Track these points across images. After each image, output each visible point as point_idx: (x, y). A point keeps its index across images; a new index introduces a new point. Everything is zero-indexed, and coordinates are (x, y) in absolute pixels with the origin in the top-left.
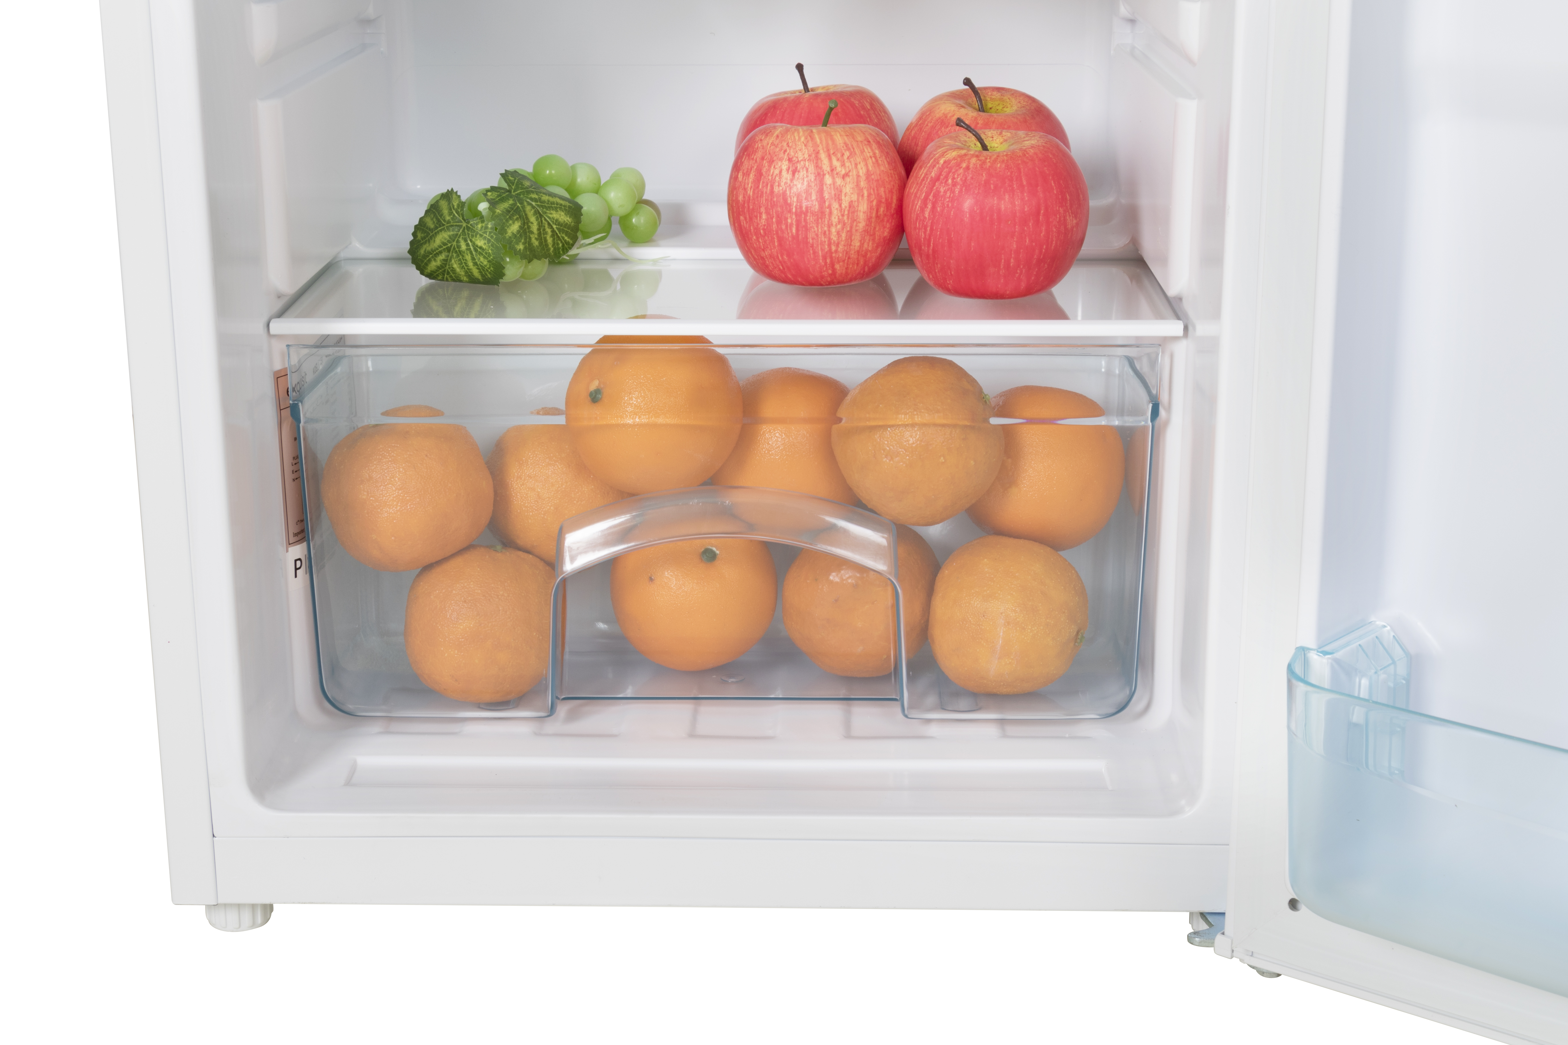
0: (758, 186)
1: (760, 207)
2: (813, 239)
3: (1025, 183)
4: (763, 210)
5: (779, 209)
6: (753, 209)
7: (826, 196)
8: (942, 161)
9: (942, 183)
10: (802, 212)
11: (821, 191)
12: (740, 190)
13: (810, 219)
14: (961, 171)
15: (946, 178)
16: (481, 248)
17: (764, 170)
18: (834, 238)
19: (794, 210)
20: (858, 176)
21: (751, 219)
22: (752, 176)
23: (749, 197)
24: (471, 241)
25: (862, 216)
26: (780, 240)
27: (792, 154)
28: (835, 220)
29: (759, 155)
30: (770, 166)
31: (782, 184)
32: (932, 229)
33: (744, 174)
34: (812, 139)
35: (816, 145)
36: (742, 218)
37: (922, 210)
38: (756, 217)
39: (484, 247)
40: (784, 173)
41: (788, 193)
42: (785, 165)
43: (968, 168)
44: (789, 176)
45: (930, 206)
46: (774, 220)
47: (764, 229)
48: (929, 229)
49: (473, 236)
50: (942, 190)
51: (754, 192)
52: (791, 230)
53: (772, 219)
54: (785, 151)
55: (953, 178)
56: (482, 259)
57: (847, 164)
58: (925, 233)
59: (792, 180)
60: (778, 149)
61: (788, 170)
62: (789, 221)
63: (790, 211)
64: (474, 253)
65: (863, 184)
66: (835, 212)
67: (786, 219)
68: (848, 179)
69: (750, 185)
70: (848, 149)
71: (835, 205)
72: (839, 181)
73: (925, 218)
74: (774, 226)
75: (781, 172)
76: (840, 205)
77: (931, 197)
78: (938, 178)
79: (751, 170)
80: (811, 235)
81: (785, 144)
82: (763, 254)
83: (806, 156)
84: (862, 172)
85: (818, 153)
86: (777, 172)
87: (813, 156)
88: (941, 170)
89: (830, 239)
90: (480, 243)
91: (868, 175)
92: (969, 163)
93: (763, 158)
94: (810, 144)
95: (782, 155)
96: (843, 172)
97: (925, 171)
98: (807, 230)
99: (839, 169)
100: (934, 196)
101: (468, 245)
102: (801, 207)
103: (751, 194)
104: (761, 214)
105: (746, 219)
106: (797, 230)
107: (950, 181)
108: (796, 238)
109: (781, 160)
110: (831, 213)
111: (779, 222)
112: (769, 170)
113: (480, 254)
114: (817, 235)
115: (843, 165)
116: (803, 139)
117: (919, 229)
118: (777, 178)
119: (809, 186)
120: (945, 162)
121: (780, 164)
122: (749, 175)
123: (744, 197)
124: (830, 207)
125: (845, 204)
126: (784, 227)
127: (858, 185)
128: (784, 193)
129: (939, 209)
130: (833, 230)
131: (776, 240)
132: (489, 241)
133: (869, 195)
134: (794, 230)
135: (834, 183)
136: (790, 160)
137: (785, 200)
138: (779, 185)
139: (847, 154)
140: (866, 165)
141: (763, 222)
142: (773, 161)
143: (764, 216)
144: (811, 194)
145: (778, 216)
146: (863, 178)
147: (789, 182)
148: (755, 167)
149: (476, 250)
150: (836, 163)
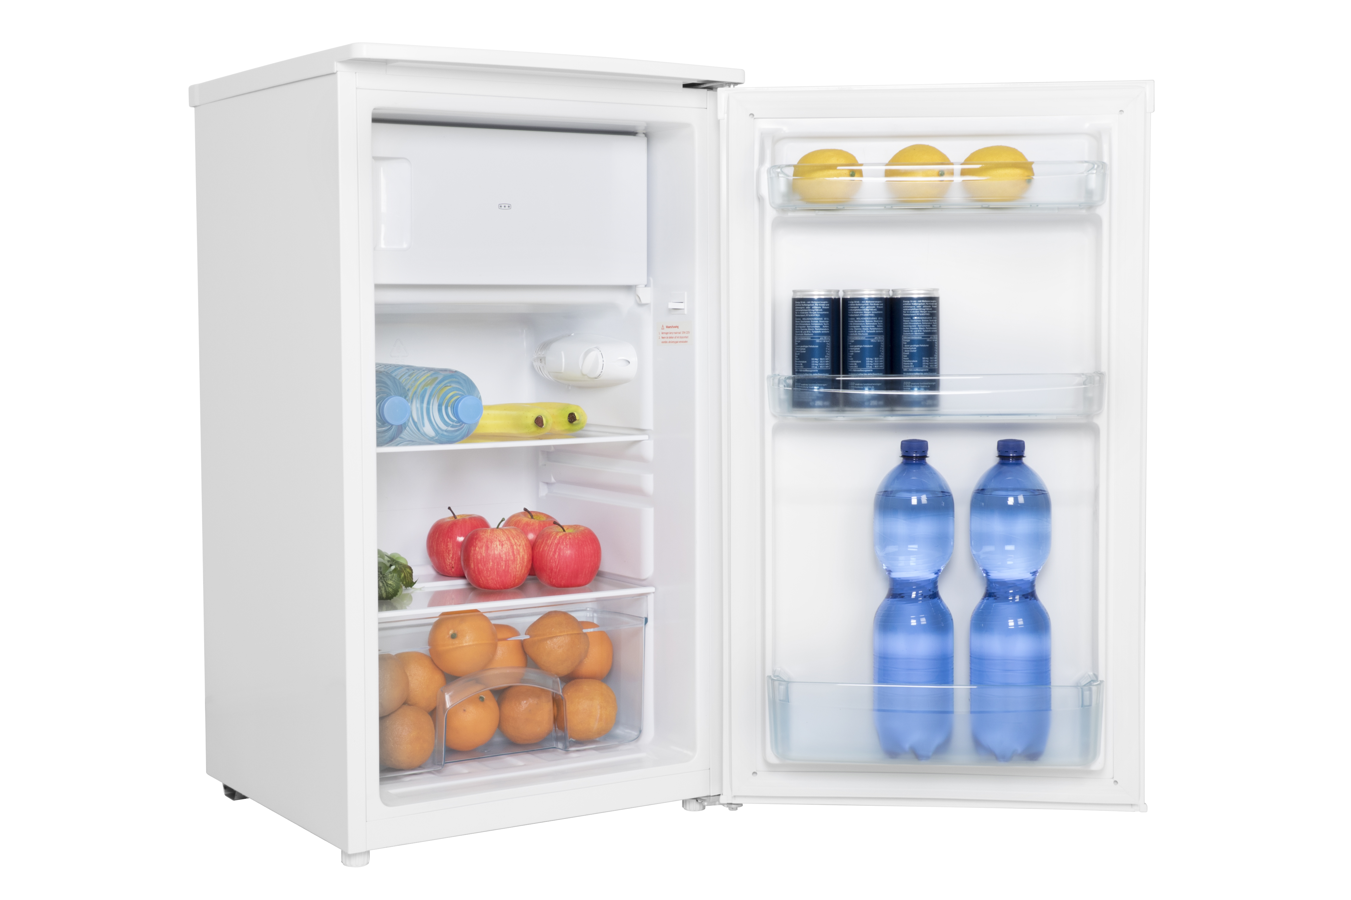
0: (488, 552)
1: (489, 560)
2: (511, 570)
3: (590, 542)
4: (491, 561)
5: (498, 560)
6: (486, 561)
7: (515, 553)
8: (558, 537)
9: (561, 545)
10: (507, 560)
11: (513, 552)
12: (478, 554)
13: (510, 562)
14: (568, 540)
15: (563, 542)
16: (390, 584)
17: (489, 546)
18: (518, 569)
19: (504, 560)
20: (523, 545)
21: (485, 565)
22: (484, 548)
23: (484, 556)
24: (385, 582)
25: (526, 560)
26: (497, 572)
27: (500, 539)
28: (518, 562)
29: (485, 540)
30: (491, 544)
31: (498, 550)
32: (559, 562)
33: (479, 548)
34: (505, 533)
35: (507, 534)
36: (480, 565)
37: (554, 555)
38: (487, 564)
39: (392, 584)
40: (498, 546)
41: (501, 553)
42: (498, 543)
43: (570, 539)
44: (501, 547)
45: (557, 553)
46: (496, 564)
47: (491, 568)
48: (557, 562)
49: (386, 580)
50: (562, 547)
51: (486, 555)
52: (503, 567)
53: (495, 564)
54: (496, 538)
55: (566, 543)
56: (390, 589)
57: (519, 541)
58: (555, 564)
59: (502, 548)
60: (493, 537)
61: (500, 545)
62: (502, 564)
63: (502, 560)
64: (386, 587)
65: (525, 548)
66: (518, 559)
67: (501, 563)
68: (521, 547)
69: (483, 552)
70: (518, 536)
71: (518, 557)
72: (518, 548)
73: (555, 558)
74: (496, 567)
75: (497, 545)
76: (520, 556)
77: (557, 550)
78: (559, 543)
79: (483, 546)
80: (510, 569)
81: (495, 535)
82: (488, 578)
83: (505, 539)
84: (524, 544)
85: (509, 537)
86: (495, 546)
87: (508, 539)
88: (559, 540)
89: (516, 570)
90: (390, 582)
91: (526, 544)
92: (569, 537)
93: (487, 541)
94: (505, 534)
95: (495, 539)
96: (519, 544)
97: (551, 541)
98: (509, 567)
99: (517, 543)
100: (559, 550)
101: (383, 584)
102: (507, 558)
103: (485, 555)
104: (490, 562)
105: (482, 565)
106: (505, 567)
107: (564, 544)
108: (504, 571)
109: (496, 541)
110: (517, 560)
111: (498, 565)
112: (491, 545)
113: (389, 587)
114: (512, 569)
115: (518, 541)
116: (501, 533)
117: (552, 563)
118: (496, 548)
119: (509, 550)
120: (559, 537)
121: (495, 543)
122: (482, 548)
123: (481, 557)
124: (517, 557)
125: (521, 556)
126: (499, 566)
127: (524, 549)
128: (500, 554)
129: (562, 554)
130: (518, 566)
131: (496, 572)
132: (394, 581)
133: (527, 552)
134: (504, 568)
135: (517, 548)
136: (499, 541)
137: (500, 556)
138: (497, 551)
139: (518, 537)
140: (524, 541)
141: (491, 565)
142: (492, 542)
143: (491, 563)
144: (510, 553)
145: (497, 562)
146: (524, 546)
147: (501, 549)
148: (485, 545)
149: (387, 586)
150: (516, 541)
